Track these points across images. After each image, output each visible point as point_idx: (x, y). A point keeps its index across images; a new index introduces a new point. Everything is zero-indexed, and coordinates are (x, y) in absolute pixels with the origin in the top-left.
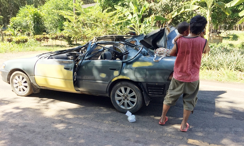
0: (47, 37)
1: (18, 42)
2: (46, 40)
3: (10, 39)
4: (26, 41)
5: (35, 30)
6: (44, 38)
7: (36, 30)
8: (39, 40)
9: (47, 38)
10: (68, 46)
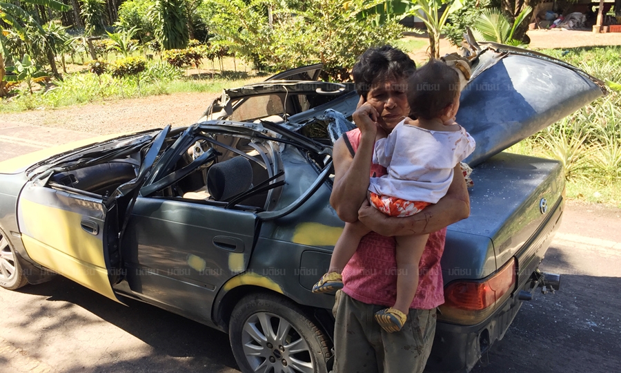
0: (196, 54)
1: (120, 73)
2: (192, 61)
3: (99, 67)
4: (140, 68)
5: (167, 36)
6: (188, 55)
7: (170, 36)
8: (177, 62)
9: (197, 57)
10: (254, 73)
